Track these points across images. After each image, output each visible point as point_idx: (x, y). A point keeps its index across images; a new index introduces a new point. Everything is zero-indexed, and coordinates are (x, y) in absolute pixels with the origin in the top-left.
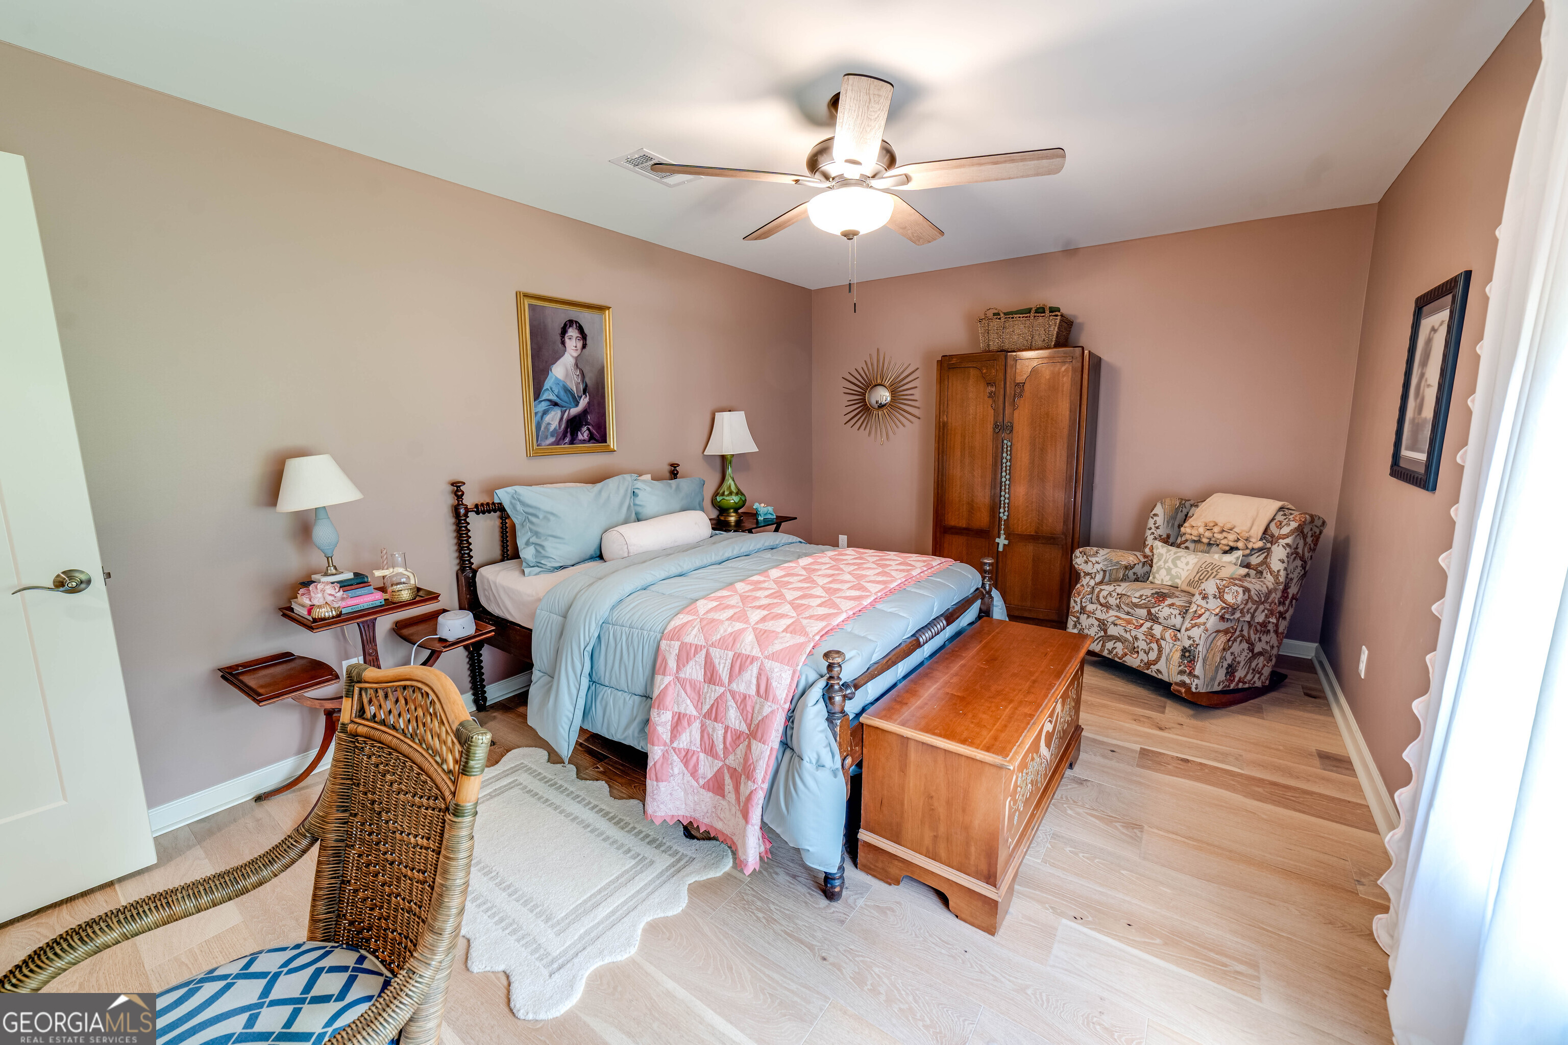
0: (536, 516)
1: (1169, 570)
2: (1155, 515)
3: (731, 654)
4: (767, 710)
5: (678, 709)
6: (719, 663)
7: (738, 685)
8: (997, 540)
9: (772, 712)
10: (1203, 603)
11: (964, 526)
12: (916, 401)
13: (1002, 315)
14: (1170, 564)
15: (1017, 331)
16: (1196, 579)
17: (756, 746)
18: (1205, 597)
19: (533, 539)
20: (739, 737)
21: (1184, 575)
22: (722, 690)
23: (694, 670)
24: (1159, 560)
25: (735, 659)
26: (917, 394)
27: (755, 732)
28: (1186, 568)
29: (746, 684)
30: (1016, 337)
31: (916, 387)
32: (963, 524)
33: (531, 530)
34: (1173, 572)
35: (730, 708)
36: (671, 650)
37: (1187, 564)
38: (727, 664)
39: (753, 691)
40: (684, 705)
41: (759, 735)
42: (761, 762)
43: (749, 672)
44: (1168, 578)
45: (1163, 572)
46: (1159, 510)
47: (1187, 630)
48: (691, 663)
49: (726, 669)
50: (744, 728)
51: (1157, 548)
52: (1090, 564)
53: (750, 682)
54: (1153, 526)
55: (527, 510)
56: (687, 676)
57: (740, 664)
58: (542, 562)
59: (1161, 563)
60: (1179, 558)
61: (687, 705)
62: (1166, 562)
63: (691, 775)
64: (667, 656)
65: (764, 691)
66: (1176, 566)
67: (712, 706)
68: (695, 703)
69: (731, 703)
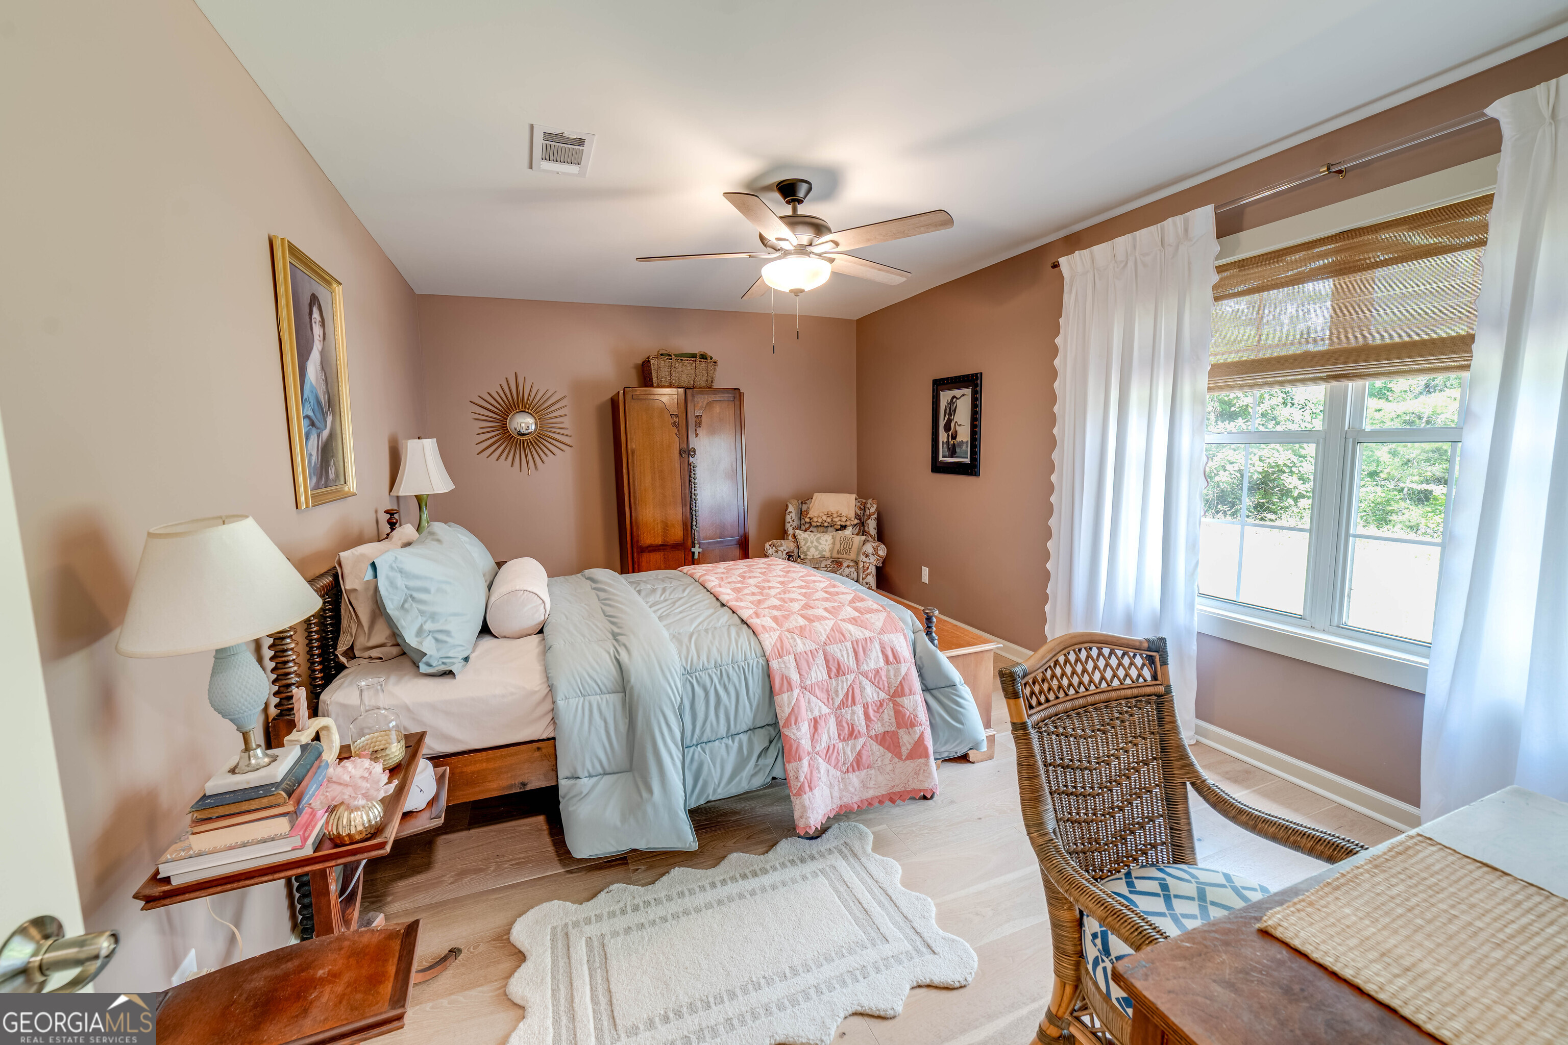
0: (426, 590)
1: (816, 547)
2: (790, 512)
3: (849, 644)
4: (903, 671)
5: (812, 715)
6: (842, 656)
7: (867, 665)
8: (693, 550)
9: (908, 669)
10: (866, 560)
11: (660, 543)
12: (567, 429)
13: (673, 356)
14: (815, 543)
15: (686, 372)
16: (842, 548)
17: (906, 702)
18: (867, 556)
19: (428, 626)
20: (881, 705)
21: (827, 548)
22: (853, 675)
23: (818, 673)
24: (806, 542)
25: (855, 646)
26: (567, 422)
27: (898, 692)
28: (827, 544)
29: (875, 660)
30: (684, 376)
31: (565, 415)
32: (659, 541)
33: (422, 613)
34: (820, 548)
35: (866, 687)
36: (788, 665)
37: (826, 541)
38: (850, 653)
39: (882, 663)
40: (818, 707)
41: (907, 690)
42: (919, 708)
43: (874, 650)
44: (817, 552)
45: (813, 550)
46: (791, 508)
47: (863, 579)
48: (814, 668)
49: (851, 657)
50: (883, 695)
51: (800, 535)
52: (780, 552)
53: (878, 657)
54: (791, 521)
55: (413, 583)
56: (814, 680)
57: (859, 650)
58: (450, 655)
59: (809, 544)
60: (819, 538)
61: (820, 707)
62: (812, 542)
63: (834, 768)
64: (786, 673)
65: (891, 658)
66: (820, 544)
67: (847, 694)
68: (826, 701)
69: (866, 682)
